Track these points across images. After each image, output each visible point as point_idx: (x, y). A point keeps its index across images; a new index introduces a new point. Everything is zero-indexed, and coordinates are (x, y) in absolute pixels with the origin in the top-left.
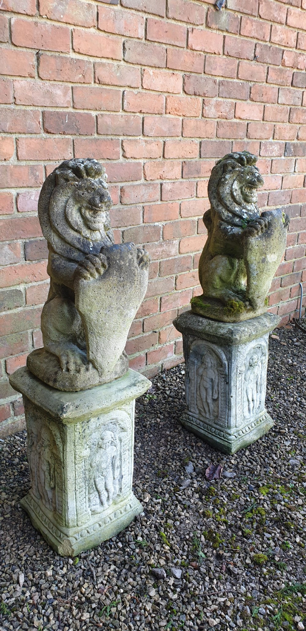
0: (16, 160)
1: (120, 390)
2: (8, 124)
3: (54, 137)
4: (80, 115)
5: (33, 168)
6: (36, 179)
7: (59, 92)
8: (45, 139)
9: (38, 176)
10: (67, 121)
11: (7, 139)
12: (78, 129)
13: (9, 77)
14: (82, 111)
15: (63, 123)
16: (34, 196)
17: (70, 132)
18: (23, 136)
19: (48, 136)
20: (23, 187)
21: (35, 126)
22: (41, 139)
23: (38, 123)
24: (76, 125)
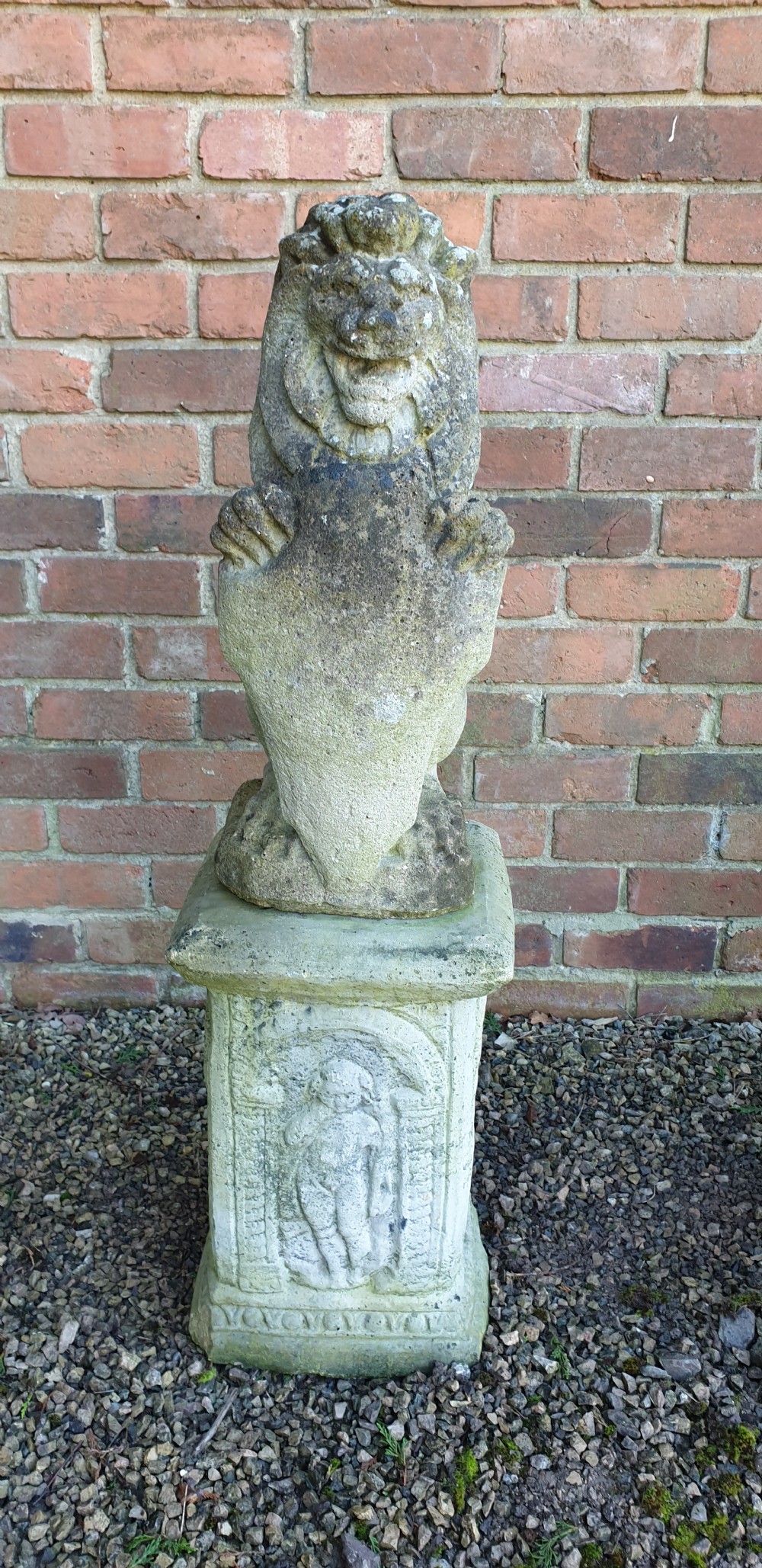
0: (489, 261)
1: (382, 951)
2: (473, 155)
3: (621, 191)
4: (727, 114)
5: (536, 288)
6: (541, 318)
7: (655, 43)
8: (588, 198)
9: (550, 310)
10: (671, 139)
11: (465, 198)
12: (711, 161)
13: (494, 15)
14: (736, 102)
15: (656, 145)
16: (529, 368)
17: (680, 173)
18: (519, 189)
19: (601, 186)
20: (495, 340)
21: (558, 157)
22: (574, 197)
23: (569, 148)
24: (704, 150)
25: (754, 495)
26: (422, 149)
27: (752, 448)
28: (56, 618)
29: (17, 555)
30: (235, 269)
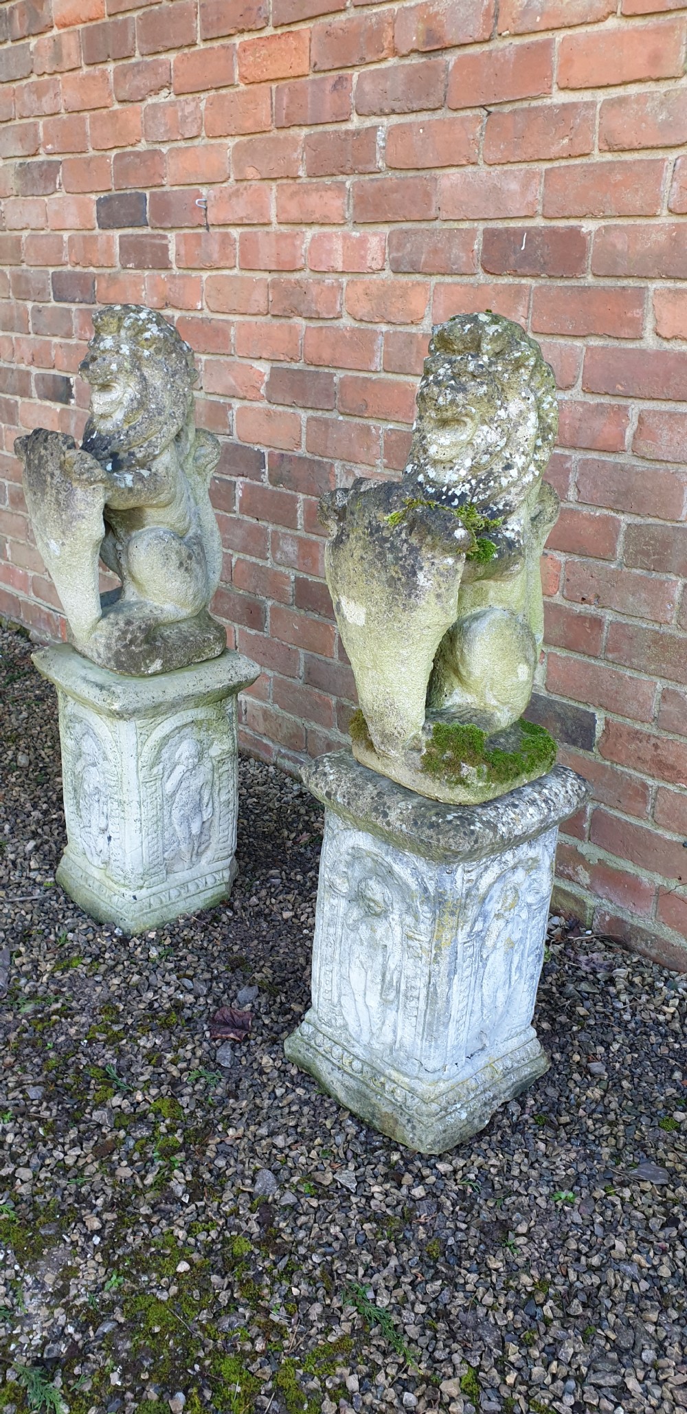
2: (424, 257)
3: (497, 282)
4: (556, 231)
7: (514, 186)
8: (484, 286)
10: (523, 248)
11: (421, 284)
12: (545, 263)
14: (560, 223)
15: (516, 252)
17: (526, 270)
18: (447, 279)
19: (489, 278)
21: (464, 259)
22: (477, 285)
23: (470, 253)
24: (542, 256)
25: (572, 506)
26: (400, 254)
27: (568, 470)
28: (246, 518)
29: (234, 479)
30: (321, 324)
